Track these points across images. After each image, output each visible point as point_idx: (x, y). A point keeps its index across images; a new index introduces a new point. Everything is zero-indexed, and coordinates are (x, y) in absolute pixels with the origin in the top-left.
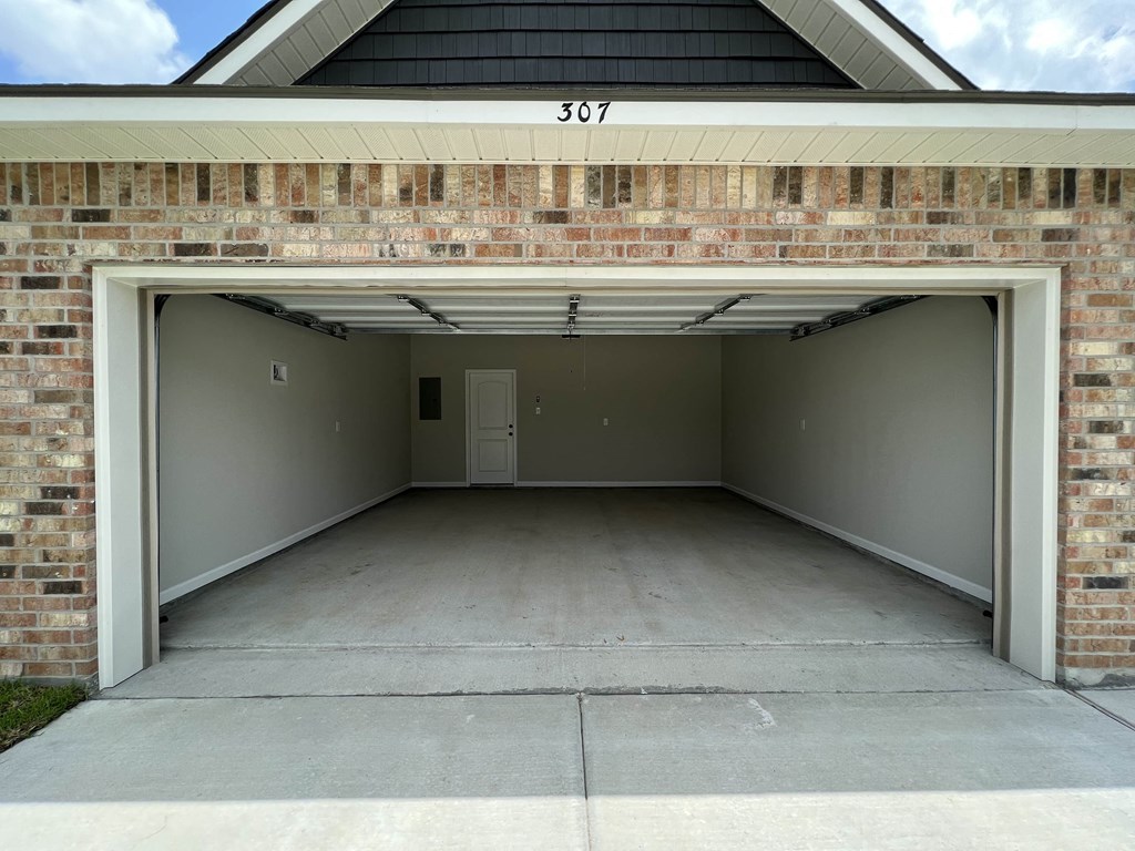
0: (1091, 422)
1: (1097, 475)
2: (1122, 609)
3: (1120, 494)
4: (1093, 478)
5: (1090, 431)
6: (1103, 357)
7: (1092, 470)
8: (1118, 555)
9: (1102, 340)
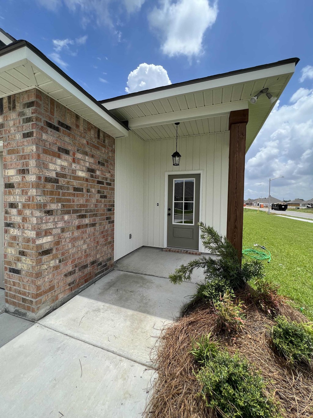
0: (9, 203)
1: (12, 225)
2: (19, 283)
3: (18, 234)
4: (11, 227)
5: (9, 207)
6: (12, 176)
7: (10, 223)
8: (18, 260)
9: (12, 169)
